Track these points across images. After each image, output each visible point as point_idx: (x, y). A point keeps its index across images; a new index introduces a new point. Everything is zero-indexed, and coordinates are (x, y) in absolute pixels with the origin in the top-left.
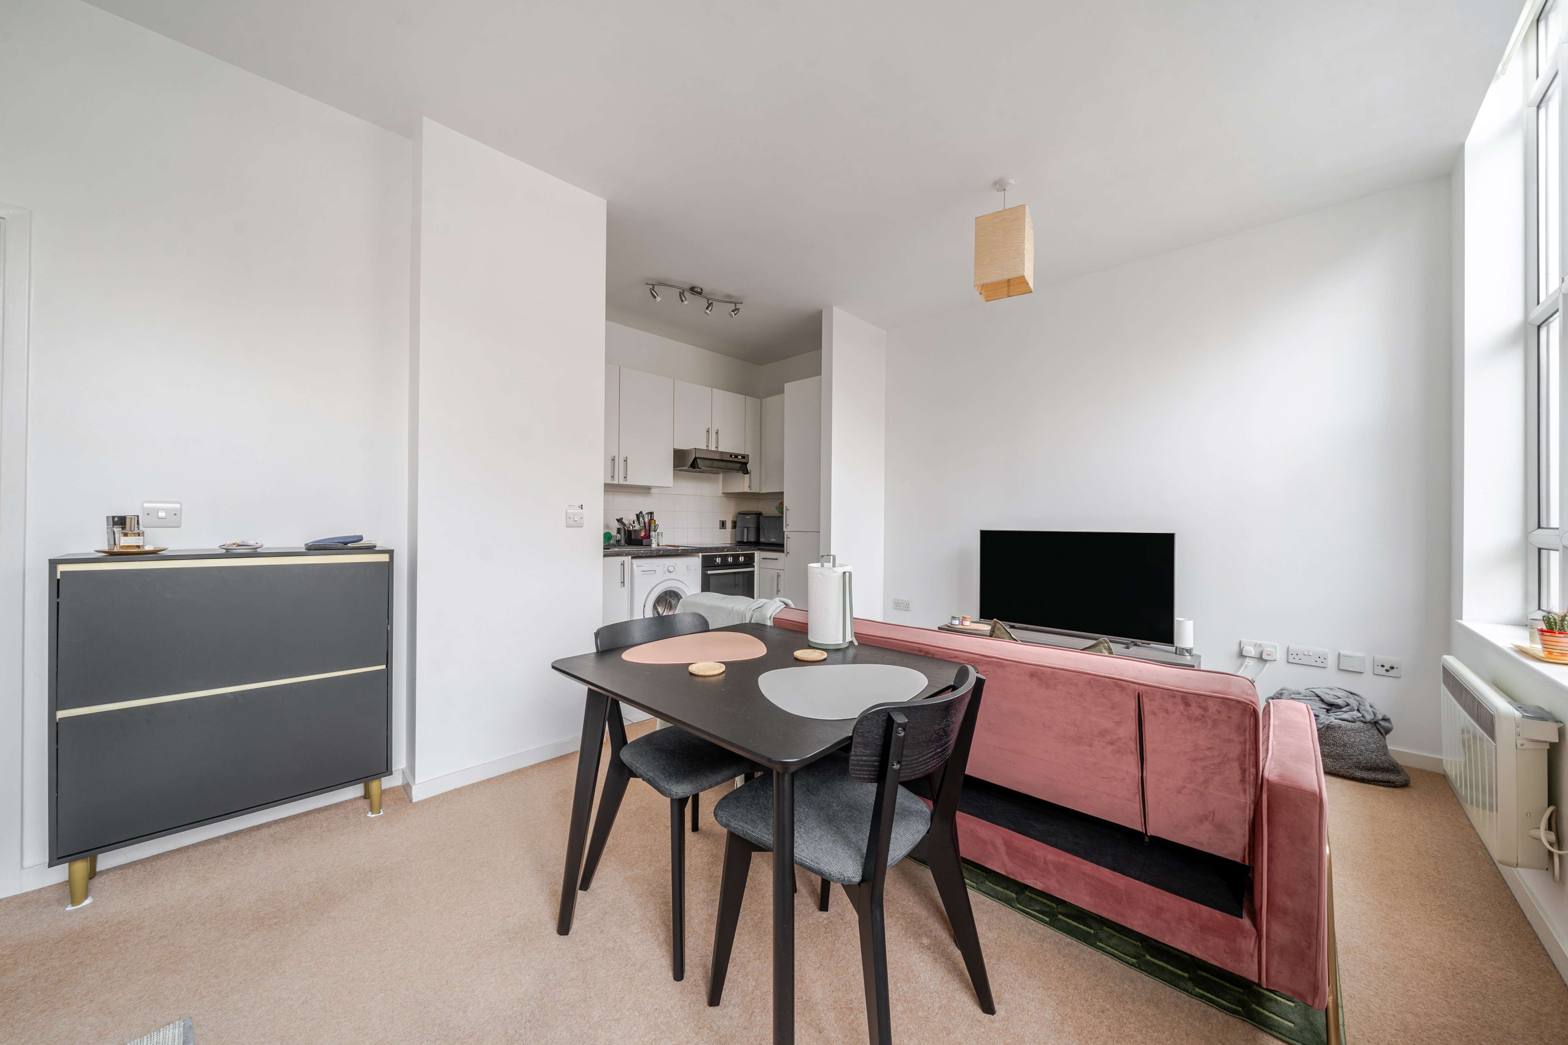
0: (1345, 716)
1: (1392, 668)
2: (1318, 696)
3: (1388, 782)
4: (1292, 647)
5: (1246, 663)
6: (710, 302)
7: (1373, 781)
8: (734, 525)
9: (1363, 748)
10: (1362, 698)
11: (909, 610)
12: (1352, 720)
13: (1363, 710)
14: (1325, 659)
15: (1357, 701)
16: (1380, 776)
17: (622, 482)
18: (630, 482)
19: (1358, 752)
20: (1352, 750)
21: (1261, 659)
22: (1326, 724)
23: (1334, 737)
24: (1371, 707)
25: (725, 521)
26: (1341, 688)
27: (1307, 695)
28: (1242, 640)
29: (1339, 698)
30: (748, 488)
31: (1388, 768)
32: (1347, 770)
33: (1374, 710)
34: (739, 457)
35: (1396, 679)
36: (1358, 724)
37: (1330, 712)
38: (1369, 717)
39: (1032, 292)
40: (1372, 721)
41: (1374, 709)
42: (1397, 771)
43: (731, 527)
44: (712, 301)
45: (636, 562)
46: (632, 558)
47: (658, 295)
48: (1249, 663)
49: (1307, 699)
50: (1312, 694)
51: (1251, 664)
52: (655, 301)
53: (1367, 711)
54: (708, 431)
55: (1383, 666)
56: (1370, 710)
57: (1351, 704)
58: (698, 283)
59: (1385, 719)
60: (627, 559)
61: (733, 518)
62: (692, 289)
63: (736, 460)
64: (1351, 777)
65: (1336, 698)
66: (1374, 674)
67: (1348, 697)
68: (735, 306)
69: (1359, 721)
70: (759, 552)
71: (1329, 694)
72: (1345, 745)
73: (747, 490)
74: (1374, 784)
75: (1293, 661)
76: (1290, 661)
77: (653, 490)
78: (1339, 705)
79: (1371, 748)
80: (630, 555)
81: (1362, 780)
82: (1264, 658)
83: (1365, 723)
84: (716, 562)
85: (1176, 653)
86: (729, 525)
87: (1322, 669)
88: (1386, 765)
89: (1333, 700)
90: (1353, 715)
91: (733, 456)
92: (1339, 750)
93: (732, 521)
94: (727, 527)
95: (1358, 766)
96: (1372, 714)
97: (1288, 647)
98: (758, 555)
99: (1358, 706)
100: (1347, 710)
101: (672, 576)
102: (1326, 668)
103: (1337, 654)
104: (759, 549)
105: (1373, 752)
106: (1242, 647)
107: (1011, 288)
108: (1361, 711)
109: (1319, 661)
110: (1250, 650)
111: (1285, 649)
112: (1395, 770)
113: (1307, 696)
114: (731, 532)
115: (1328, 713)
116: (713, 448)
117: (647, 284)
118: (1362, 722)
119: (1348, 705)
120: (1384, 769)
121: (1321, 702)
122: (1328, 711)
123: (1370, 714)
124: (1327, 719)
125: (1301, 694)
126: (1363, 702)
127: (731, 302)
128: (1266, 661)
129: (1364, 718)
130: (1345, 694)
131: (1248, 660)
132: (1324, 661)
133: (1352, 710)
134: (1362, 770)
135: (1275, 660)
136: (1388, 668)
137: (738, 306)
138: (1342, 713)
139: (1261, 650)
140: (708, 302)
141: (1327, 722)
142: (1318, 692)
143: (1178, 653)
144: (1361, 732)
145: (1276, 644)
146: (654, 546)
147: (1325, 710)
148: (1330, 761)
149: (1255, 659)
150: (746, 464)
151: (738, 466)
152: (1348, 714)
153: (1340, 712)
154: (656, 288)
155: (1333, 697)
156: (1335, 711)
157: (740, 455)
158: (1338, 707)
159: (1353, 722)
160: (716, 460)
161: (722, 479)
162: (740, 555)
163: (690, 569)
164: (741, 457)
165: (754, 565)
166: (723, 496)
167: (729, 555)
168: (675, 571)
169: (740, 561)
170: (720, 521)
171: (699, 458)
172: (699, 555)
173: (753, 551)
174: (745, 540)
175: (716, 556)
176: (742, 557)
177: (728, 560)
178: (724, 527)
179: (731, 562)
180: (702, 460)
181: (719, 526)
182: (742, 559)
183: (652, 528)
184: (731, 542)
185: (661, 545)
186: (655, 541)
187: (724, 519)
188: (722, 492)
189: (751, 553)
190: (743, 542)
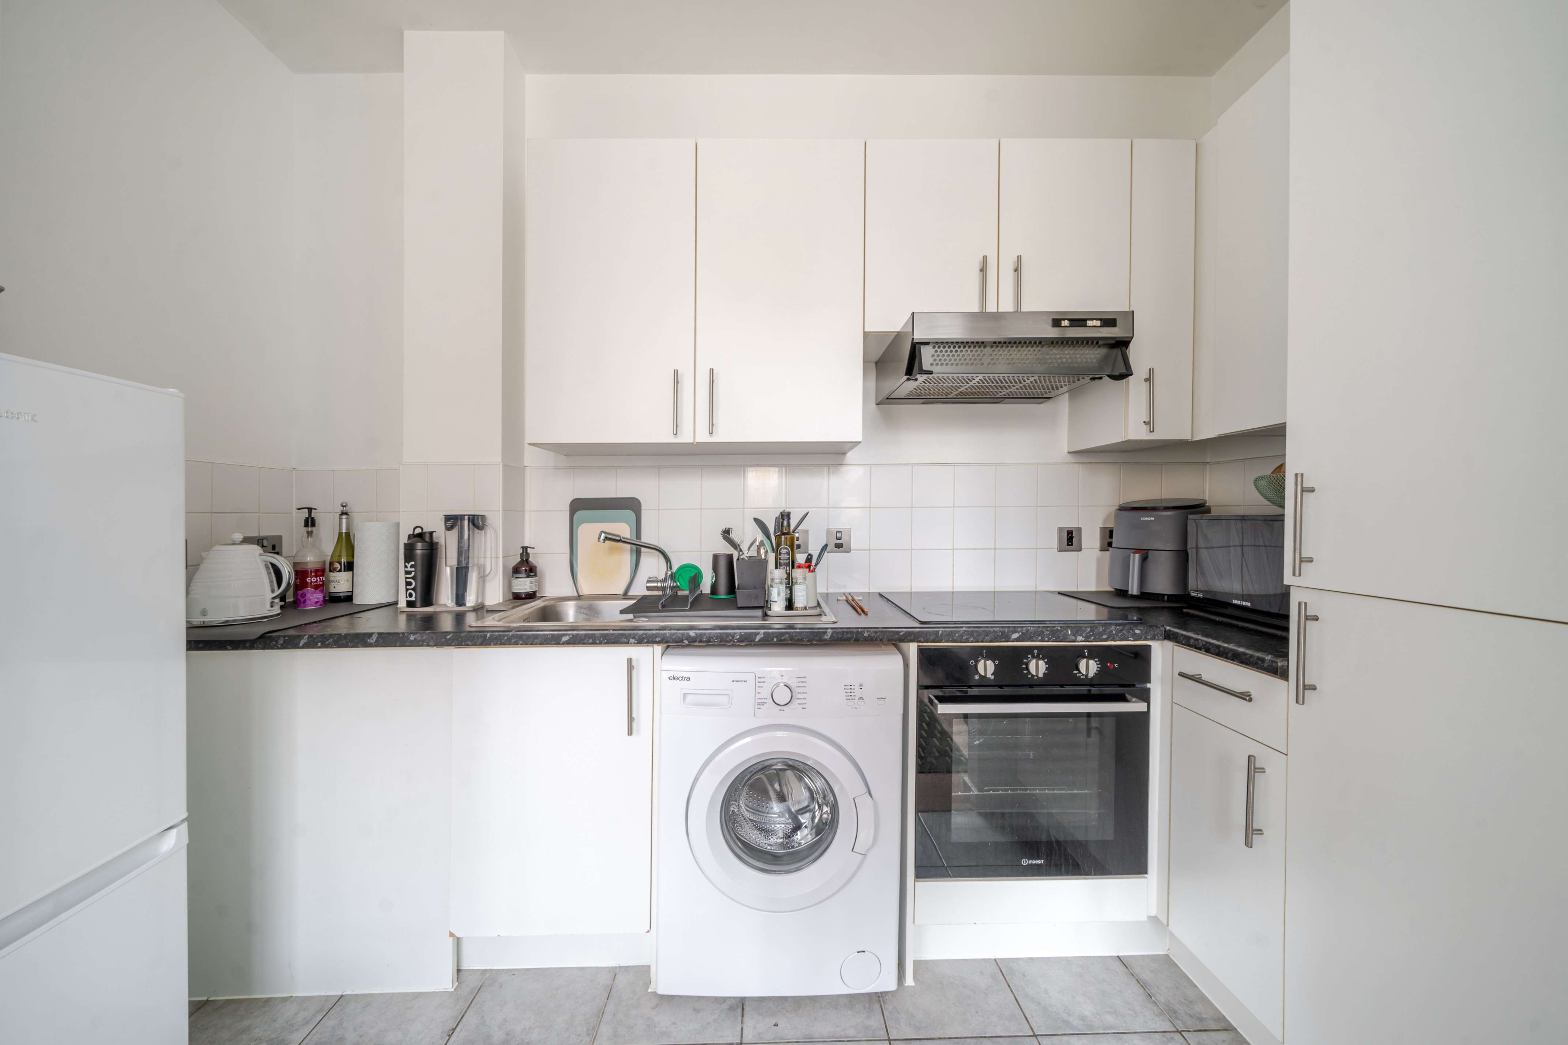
8: (1108, 539)
17: (703, 437)
18: (722, 436)
25: (1079, 530)
30: (1145, 427)
34: (1090, 324)
43: (1097, 544)
46: (667, 650)
54: (983, 270)
61: (1105, 521)
63: (1078, 334)
70: (1169, 644)
73: (1138, 432)
77: (849, 457)
80: (660, 641)
84: (977, 672)
86: (1091, 539)
91: (1066, 323)
93: (1103, 529)
94: (1084, 545)
98: (1163, 656)
101: (788, 716)
104: (1169, 636)
114: (1099, 561)
116: (1002, 303)
146: (778, 606)
150: (1123, 344)
151: (1093, 355)
157: (1095, 315)
160: (996, 344)
161: (1067, 414)
162: (1079, 653)
163: (861, 698)
164: (1098, 323)
165: (1148, 690)
166: (1071, 459)
167: (1030, 649)
168: (799, 701)
169: (1080, 672)
170: (1060, 530)
171: (927, 343)
172: (918, 646)
173: (1146, 639)
174: (1134, 589)
175: (977, 653)
176: (1091, 662)
177: (1027, 668)
178: (1072, 545)
179: (1041, 675)
180: (936, 351)
181: (1055, 543)
182: (1089, 668)
183: (780, 559)
184: (1097, 585)
185: (801, 605)
186: (779, 594)
187: (1070, 524)
188: (1066, 451)
189: (1150, 646)
190: (1122, 593)
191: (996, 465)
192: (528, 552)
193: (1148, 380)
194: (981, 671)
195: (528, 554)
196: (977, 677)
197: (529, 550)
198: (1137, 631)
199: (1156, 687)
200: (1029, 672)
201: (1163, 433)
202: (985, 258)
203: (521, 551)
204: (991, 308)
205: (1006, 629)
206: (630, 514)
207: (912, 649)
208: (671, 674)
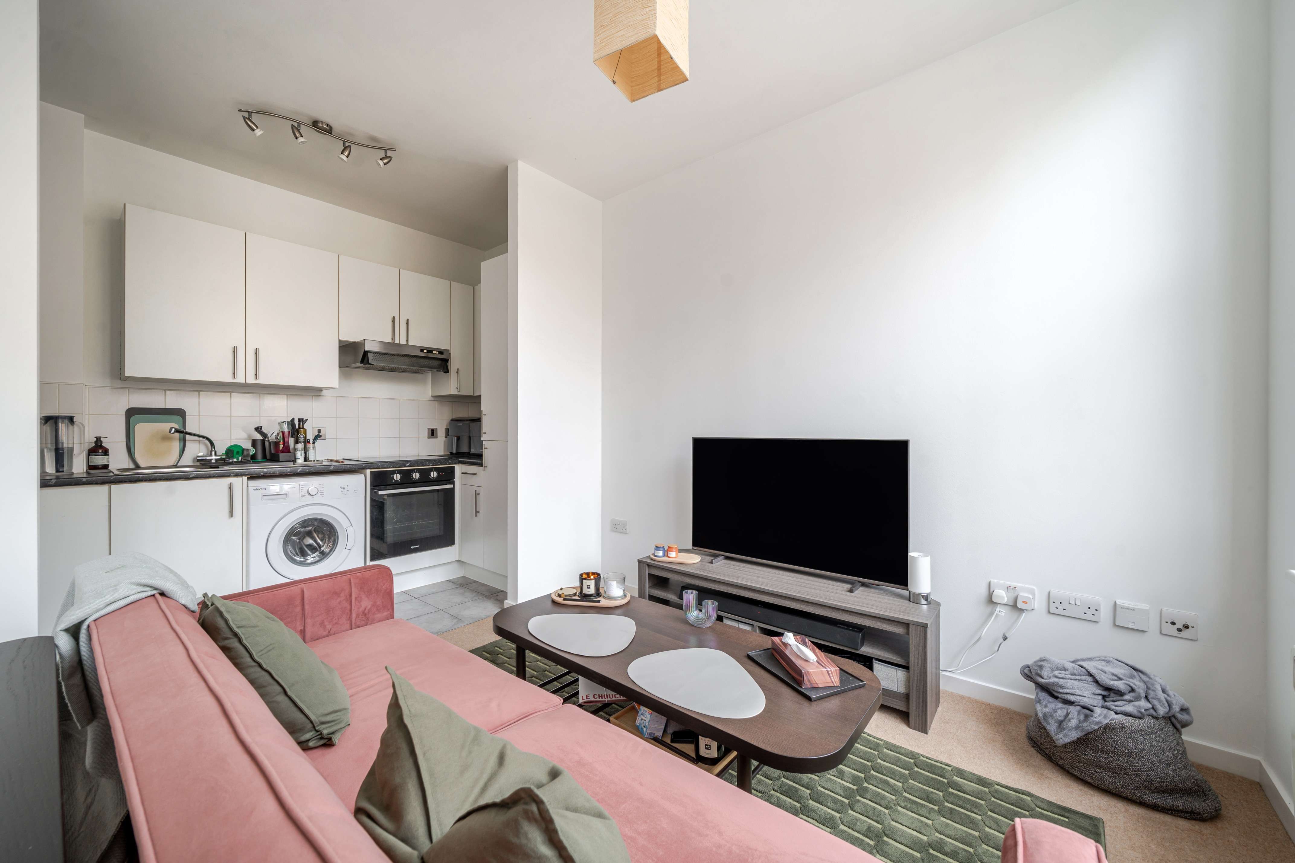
0: (1129, 708)
1: (1186, 627)
2: (1090, 675)
3: (1192, 812)
4: (1053, 591)
5: (996, 612)
6: (347, 144)
7: (1170, 810)
8: (447, 433)
9: (1155, 759)
10: (1150, 678)
11: (626, 533)
12: (1140, 715)
13: (1151, 698)
14: (1096, 610)
15: (1145, 683)
16: (1179, 803)
19: (1148, 765)
20: (1139, 762)
21: (1015, 607)
22: (1104, 724)
23: (1114, 741)
24: (1164, 691)
25: (436, 429)
26: (1120, 659)
27: (1076, 672)
28: (992, 580)
29: (1120, 679)
30: (457, 390)
31: (1190, 789)
32: (1133, 791)
33: (1168, 698)
34: (434, 352)
35: (1193, 642)
36: (1148, 722)
37: (1107, 699)
38: (1162, 710)
39: (687, 80)
40: (1166, 716)
41: (1168, 695)
42: (1203, 792)
43: (444, 435)
44: (349, 144)
45: (254, 484)
46: (249, 478)
47: (257, 127)
48: (1001, 612)
49: (1075, 680)
50: (1081, 671)
51: (1003, 614)
52: (255, 135)
53: (1159, 700)
54: (393, 321)
55: (1173, 623)
56: (1162, 696)
57: (1137, 690)
58: (325, 117)
59: (1184, 710)
60: (239, 483)
61: (447, 426)
62: (315, 124)
63: (430, 355)
64: (1138, 801)
65: (1116, 678)
66: (1161, 633)
67: (1132, 677)
68: (386, 153)
69: (1148, 715)
70: (460, 465)
71: (1105, 673)
72: (1130, 755)
73: (454, 392)
74: (1171, 814)
75: (1056, 611)
76: (1051, 612)
77: (324, 393)
78: (1121, 691)
79: (1166, 759)
80: (245, 475)
81: (1154, 807)
82: (1019, 606)
83: (1156, 718)
84: (394, 479)
85: (909, 600)
86: (441, 433)
87: (1094, 623)
88: (1189, 784)
89: (1112, 683)
90: (1140, 707)
91: (425, 351)
92: (1122, 761)
93: (445, 429)
94: (439, 435)
95: (1148, 786)
96: (1166, 705)
97: (1049, 593)
98: (459, 469)
99: (1146, 691)
100: (1132, 699)
101: (315, 500)
102: (1098, 622)
103: (1113, 603)
104: (460, 462)
105: (1169, 765)
106: (991, 590)
107: (662, 77)
108: (1150, 699)
109: (1089, 613)
110: (1002, 595)
111: (1046, 594)
112: (1200, 791)
113: (1075, 675)
114: (444, 442)
115: (1105, 701)
116: (401, 340)
117: (240, 111)
118: (1153, 717)
119: (1132, 690)
120: (1185, 790)
121: (1095, 684)
122: (1104, 697)
123: (1163, 704)
124: (1105, 717)
125: (1067, 670)
126: (1153, 685)
127: (379, 148)
128: (1021, 610)
129: (1155, 711)
130: (1127, 671)
131: (999, 608)
132: (1095, 612)
133: (1138, 698)
134: (1153, 792)
135: (1032, 609)
136: (1181, 627)
137: (389, 154)
138: (1125, 702)
139: (1014, 595)
140: (344, 144)
141: (1105, 722)
142: (1090, 666)
143: (911, 600)
144: (1151, 733)
145: (1034, 587)
146: (300, 460)
147: (1100, 697)
148: (1108, 776)
149: (1010, 607)
150: (446, 360)
151: (436, 363)
152: (1133, 706)
153: (1122, 700)
154: (254, 117)
155: (1111, 677)
156: (1115, 699)
157: (436, 350)
158: (1120, 693)
159: (1140, 718)
160: (398, 355)
161: (431, 379)
162: (431, 470)
163: (348, 491)
164: (437, 353)
165: (454, 481)
166: (432, 399)
167: (413, 470)
168: (321, 494)
169: (431, 477)
170: (428, 429)
171: (371, 352)
172: (370, 471)
173: (452, 464)
174: (454, 451)
175: (394, 472)
176: (435, 472)
177: (412, 477)
178: (433, 435)
179: (417, 478)
180: (374, 355)
181: (426, 435)
182: (434, 474)
183: (299, 440)
184: (444, 453)
185: (312, 460)
186: (301, 455)
187: (433, 427)
188: (430, 395)
189: (454, 466)
190: (451, 453)
191: (400, 399)
192: (101, 440)
193: (457, 372)
194: (395, 478)
195: (101, 442)
196: (393, 481)
197: (102, 439)
198: (450, 461)
199: (457, 480)
200: (413, 478)
201: (463, 393)
202: (394, 317)
203: (95, 439)
204: (397, 341)
205: (404, 463)
206: (178, 418)
207: (368, 471)
208: (255, 488)
